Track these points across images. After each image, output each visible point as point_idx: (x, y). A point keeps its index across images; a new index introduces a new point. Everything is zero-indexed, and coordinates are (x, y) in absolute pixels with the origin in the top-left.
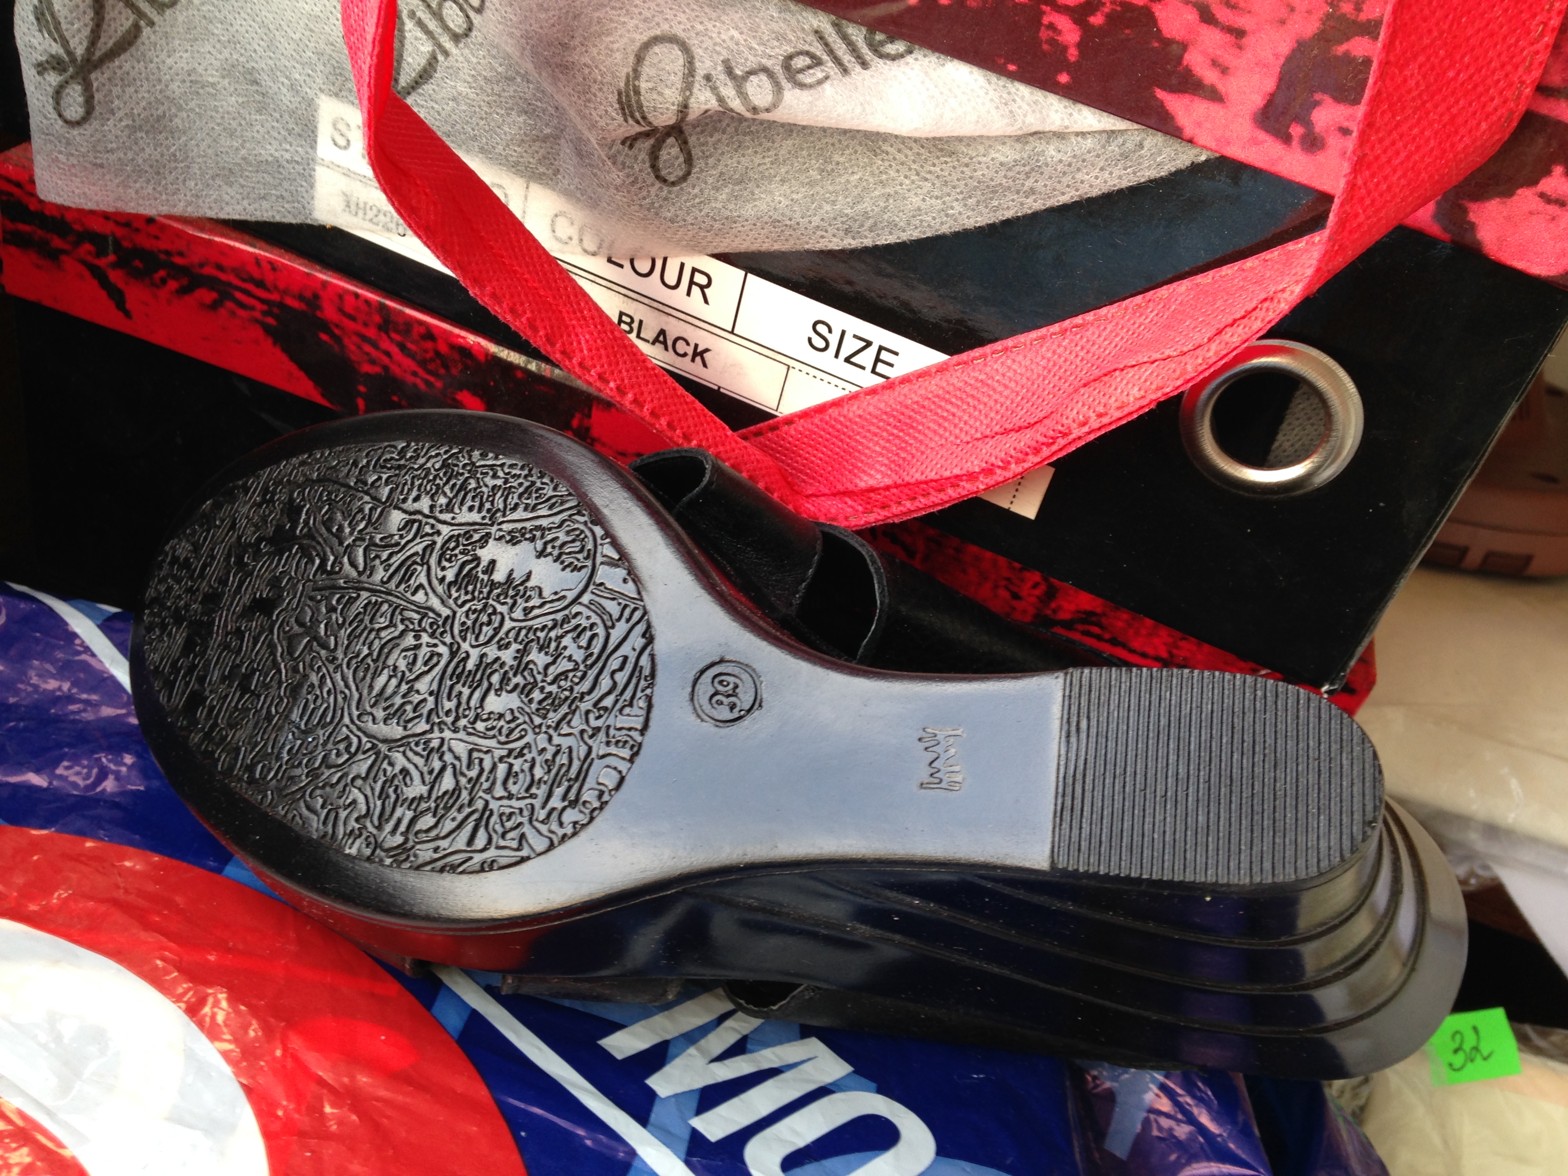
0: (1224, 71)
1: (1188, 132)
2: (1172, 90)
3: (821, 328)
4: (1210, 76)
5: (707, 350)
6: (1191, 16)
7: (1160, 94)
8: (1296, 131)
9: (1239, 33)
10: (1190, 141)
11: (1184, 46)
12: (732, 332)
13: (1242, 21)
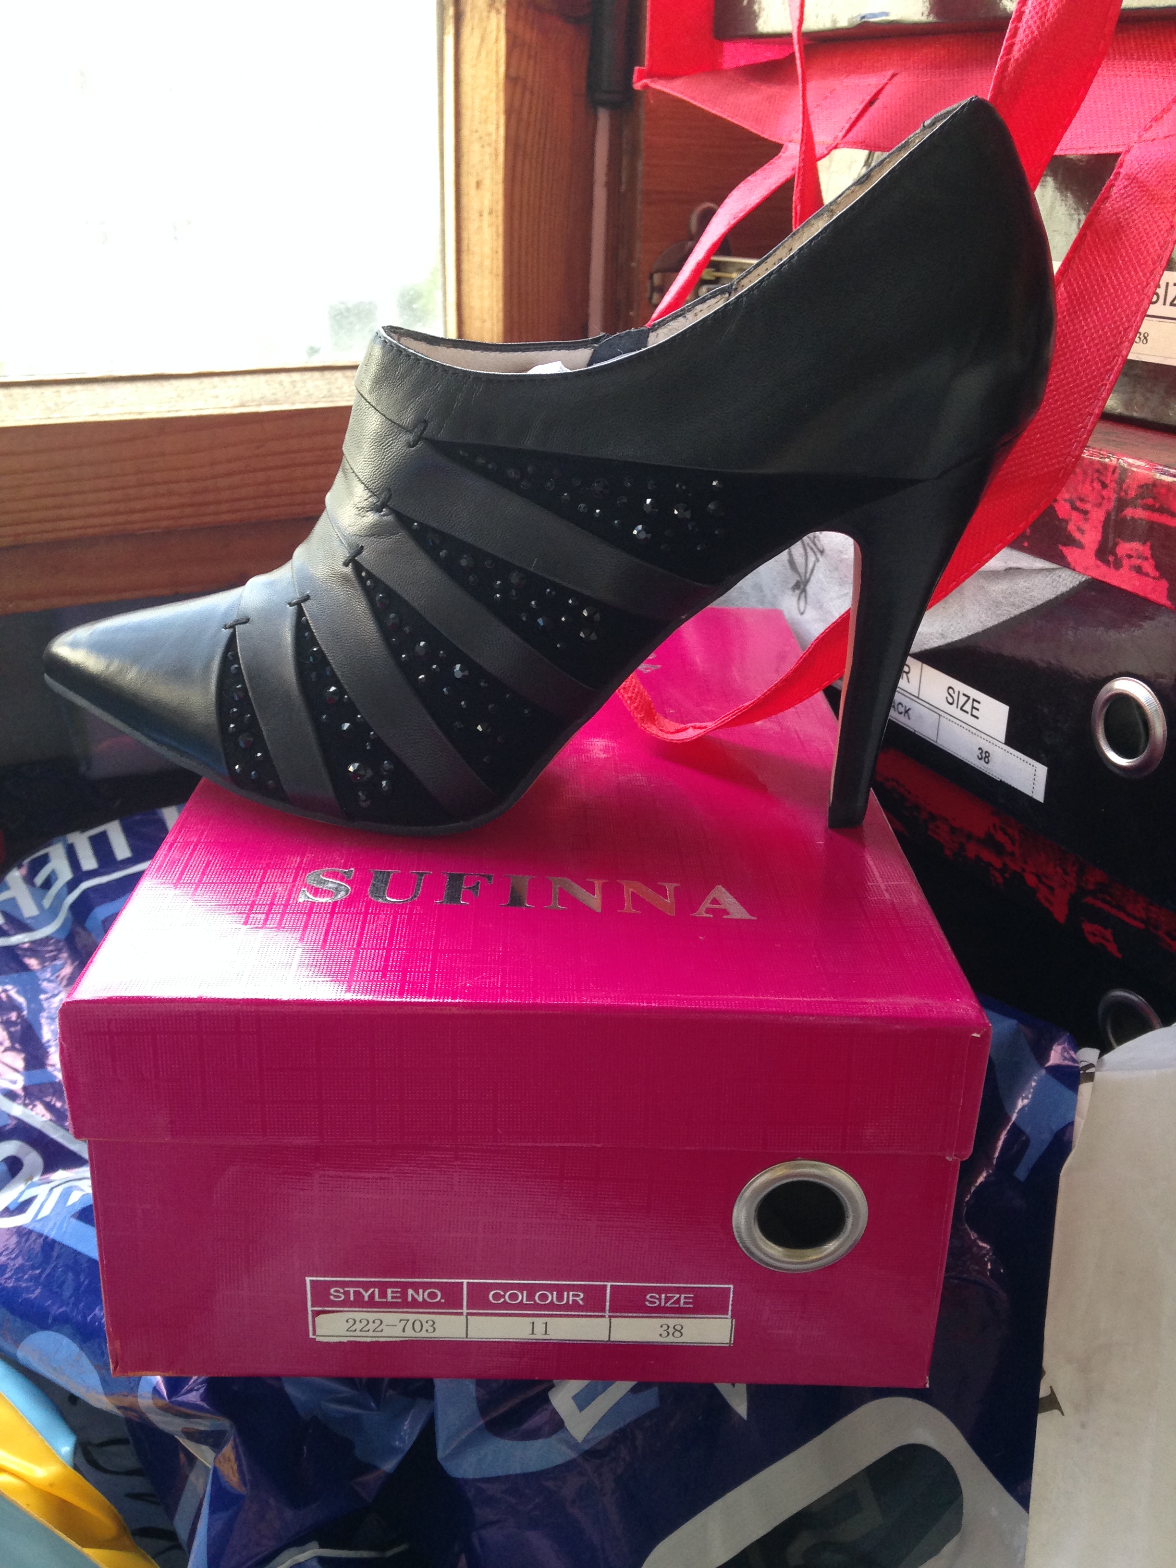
0: (1082, 532)
1: (1073, 565)
2: (1065, 545)
3: (951, 691)
4: (1077, 535)
5: (909, 709)
6: (1068, 506)
7: (1061, 547)
8: (1111, 559)
9: (1086, 513)
10: (1074, 570)
11: (1067, 522)
12: (918, 698)
13: (1088, 507)
